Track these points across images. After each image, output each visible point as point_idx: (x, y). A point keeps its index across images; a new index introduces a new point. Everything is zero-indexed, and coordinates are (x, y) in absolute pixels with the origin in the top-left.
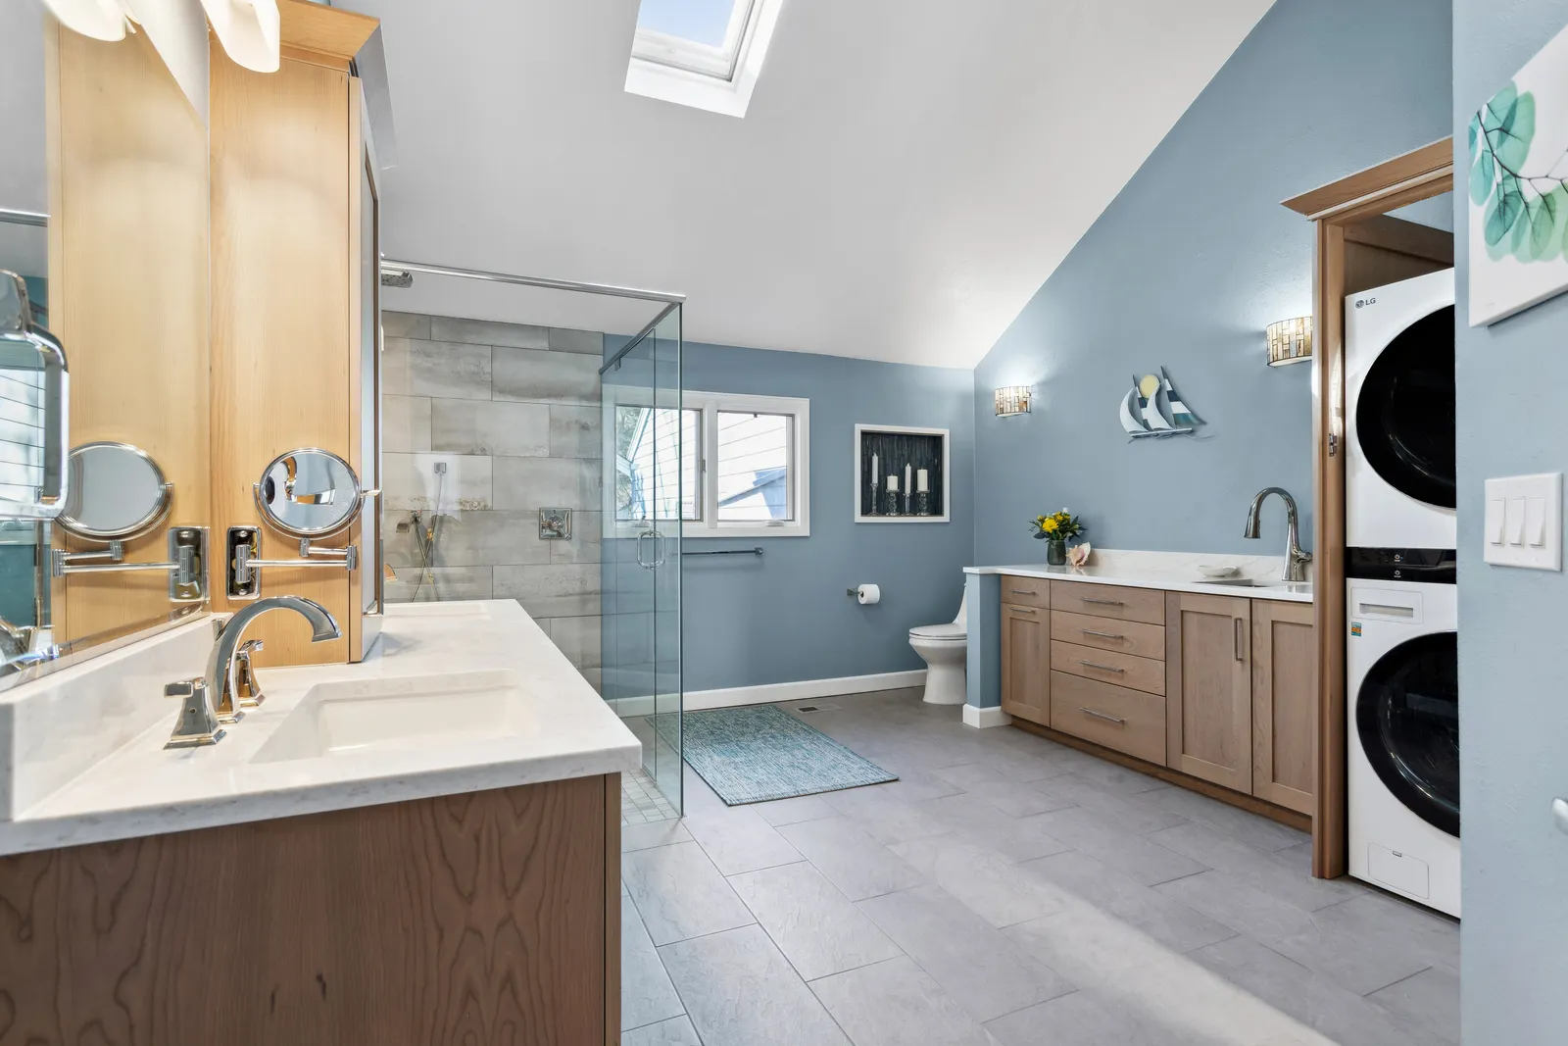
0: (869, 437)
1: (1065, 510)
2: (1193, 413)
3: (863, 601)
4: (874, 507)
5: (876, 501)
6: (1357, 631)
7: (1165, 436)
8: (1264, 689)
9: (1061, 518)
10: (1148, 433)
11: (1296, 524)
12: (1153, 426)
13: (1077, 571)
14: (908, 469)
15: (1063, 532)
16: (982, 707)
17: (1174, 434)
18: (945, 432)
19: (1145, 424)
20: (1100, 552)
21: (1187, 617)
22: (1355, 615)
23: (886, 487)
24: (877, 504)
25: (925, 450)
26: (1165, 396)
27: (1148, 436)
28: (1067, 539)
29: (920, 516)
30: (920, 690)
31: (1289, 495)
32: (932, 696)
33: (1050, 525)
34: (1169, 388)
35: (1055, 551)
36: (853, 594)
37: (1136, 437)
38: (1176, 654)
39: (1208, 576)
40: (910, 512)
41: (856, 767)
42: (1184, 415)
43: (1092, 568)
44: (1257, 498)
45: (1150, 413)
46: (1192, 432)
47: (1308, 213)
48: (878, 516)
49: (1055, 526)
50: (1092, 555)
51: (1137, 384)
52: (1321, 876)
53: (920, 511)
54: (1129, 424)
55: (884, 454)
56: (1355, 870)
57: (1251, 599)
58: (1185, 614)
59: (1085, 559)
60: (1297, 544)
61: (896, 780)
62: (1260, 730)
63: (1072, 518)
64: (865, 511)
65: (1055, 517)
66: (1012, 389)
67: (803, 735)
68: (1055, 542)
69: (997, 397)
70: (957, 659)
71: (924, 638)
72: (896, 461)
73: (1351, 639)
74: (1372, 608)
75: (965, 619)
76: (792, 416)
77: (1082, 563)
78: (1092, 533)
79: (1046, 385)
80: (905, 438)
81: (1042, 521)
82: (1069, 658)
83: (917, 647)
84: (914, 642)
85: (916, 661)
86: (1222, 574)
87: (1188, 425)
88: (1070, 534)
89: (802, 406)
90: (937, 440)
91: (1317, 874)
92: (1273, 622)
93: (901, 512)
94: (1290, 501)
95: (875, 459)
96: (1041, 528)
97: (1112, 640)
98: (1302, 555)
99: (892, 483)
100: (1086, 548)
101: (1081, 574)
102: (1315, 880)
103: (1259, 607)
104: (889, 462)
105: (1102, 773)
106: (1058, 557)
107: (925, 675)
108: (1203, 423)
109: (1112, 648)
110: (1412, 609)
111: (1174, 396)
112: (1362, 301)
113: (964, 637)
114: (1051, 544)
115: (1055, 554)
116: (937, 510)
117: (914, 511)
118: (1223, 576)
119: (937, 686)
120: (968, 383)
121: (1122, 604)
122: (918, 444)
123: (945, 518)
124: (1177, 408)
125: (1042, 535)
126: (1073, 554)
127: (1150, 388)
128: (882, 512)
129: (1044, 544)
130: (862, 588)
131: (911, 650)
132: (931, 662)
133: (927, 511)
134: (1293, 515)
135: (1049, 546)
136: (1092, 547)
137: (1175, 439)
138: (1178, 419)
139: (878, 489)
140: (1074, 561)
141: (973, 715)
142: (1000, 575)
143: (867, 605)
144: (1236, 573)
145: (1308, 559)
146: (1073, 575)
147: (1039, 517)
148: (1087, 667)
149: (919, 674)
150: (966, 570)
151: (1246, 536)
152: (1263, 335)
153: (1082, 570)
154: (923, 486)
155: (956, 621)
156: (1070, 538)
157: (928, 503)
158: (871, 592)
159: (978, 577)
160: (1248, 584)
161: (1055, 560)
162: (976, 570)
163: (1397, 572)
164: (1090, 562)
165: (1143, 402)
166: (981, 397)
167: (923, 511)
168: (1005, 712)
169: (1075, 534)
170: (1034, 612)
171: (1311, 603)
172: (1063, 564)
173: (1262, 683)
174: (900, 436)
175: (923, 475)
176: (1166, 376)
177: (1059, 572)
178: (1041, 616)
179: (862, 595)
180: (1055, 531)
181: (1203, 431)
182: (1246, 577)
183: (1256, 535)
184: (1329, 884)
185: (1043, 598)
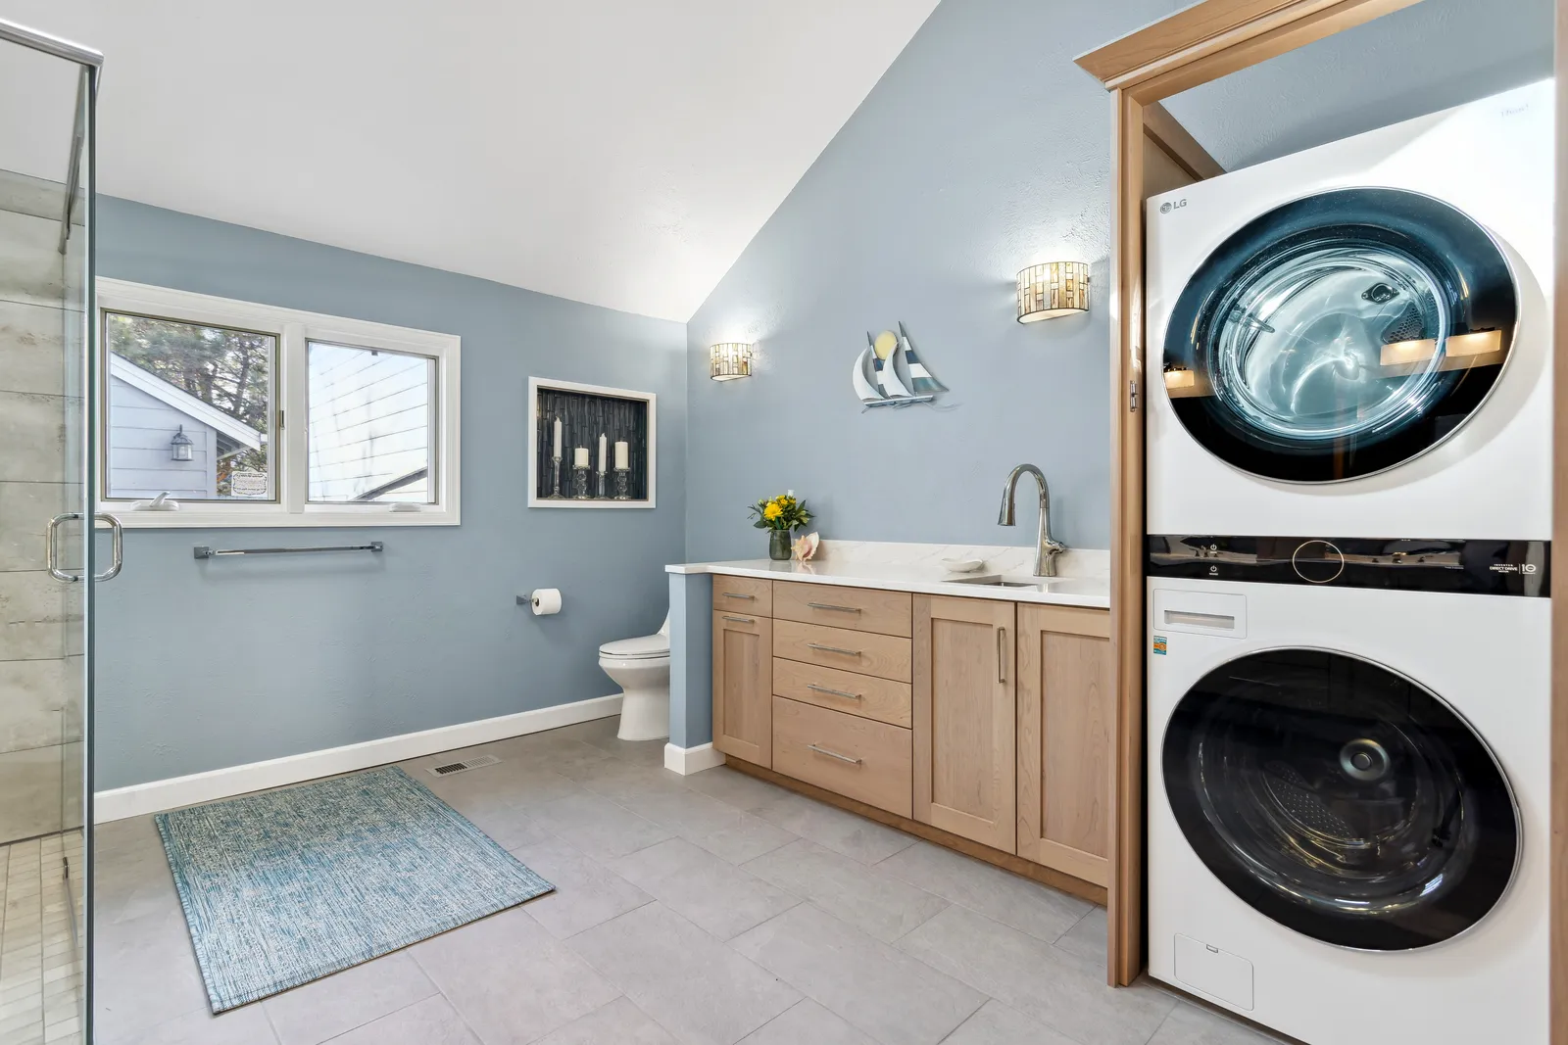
0: (550, 397)
1: (790, 493)
2: (934, 379)
3: (538, 611)
4: (557, 488)
5: (556, 479)
6: (1161, 648)
7: (902, 404)
8: (1030, 719)
9: (785, 503)
10: (883, 401)
11: (1047, 507)
12: (890, 392)
13: (803, 566)
14: (603, 440)
15: (788, 519)
16: (687, 748)
17: (913, 402)
18: (650, 397)
19: (881, 390)
20: (829, 543)
21: (939, 626)
22: (1157, 627)
23: (573, 462)
24: (561, 484)
25: (627, 416)
26: (903, 358)
27: (883, 405)
28: (792, 529)
29: (618, 500)
30: (613, 721)
31: (1042, 475)
32: (627, 732)
33: (773, 511)
34: (908, 348)
35: (779, 543)
36: (524, 602)
37: (871, 406)
38: (924, 677)
39: (953, 572)
40: (606, 495)
41: (490, 873)
42: (923, 380)
43: (818, 563)
44: (1012, 475)
45: (886, 377)
46: (932, 400)
47: (1105, 77)
48: (560, 498)
49: (779, 513)
50: (820, 547)
51: (871, 342)
52: (1119, 984)
53: (618, 494)
54: (863, 390)
55: (571, 419)
56: (1158, 968)
57: (1016, 603)
58: (935, 623)
59: (813, 552)
60: (1049, 533)
61: (552, 891)
62: (1026, 771)
63: (798, 503)
64: (543, 492)
65: (779, 501)
66: (730, 345)
67: (425, 819)
68: (778, 532)
69: (712, 355)
70: (659, 681)
71: (619, 657)
72: (587, 429)
73: (1154, 659)
74: (1176, 617)
75: (668, 632)
76: (435, 359)
77: (809, 557)
78: (820, 522)
79: (769, 344)
80: (599, 402)
81: (764, 506)
82: (794, 680)
83: (607, 669)
84: (605, 663)
85: (608, 685)
86: (968, 569)
87: (926, 391)
88: (795, 523)
89: (449, 347)
90: (640, 407)
91: (1113, 982)
92: (1042, 631)
93: (592, 494)
94: (1042, 483)
95: (558, 425)
96: (763, 514)
97: (847, 657)
98: (1056, 545)
99: (582, 457)
100: (814, 539)
101: (809, 571)
102: (1111, 990)
103: (1025, 614)
104: (577, 429)
105: (834, 831)
106: (782, 550)
107: (622, 700)
108: (944, 389)
109: (845, 666)
110: (1233, 618)
111: (912, 357)
112: (1168, 204)
113: (666, 654)
114: (773, 534)
115: (779, 548)
116: (639, 493)
117: (611, 494)
118: (968, 572)
119: (635, 718)
120: (679, 339)
121: (859, 611)
122: (616, 411)
123: (651, 502)
124: (916, 371)
125: (764, 523)
126: (799, 546)
127: (885, 347)
128: (568, 492)
129: (765, 534)
130: (538, 594)
131: (601, 673)
132: (627, 687)
133: (627, 493)
134: (1045, 496)
135: (772, 537)
136: (821, 537)
137: (915, 408)
138: (918, 385)
139: (562, 464)
140: (800, 555)
141: (677, 758)
142: (712, 574)
143: (543, 616)
144: (982, 568)
145: (1061, 550)
146: (799, 573)
147: (761, 501)
148: (817, 692)
149: (615, 700)
150: (669, 568)
151: (1000, 522)
152: (1012, 286)
153: (809, 566)
154: (622, 462)
155: (662, 631)
156: (796, 527)
157: (628, 484)
158: (549, 599)
159: (683, 579)
160: (997, 582)
161: (779, 554)
162: (680, 569)
163: (1214, 569)
164: (818, 557)
165: (879, 365)
166: (694, 355)
167: (622, 494)
168: (716, 749)
169: (801, 522)
170: (753, 622)
171: (1108, 609)
172: (787, 559)
173: (1029, 710)
174: (593, 398)
175: (622, 449)
176: (904, 333)
177: (784, 569)
178: (760, 627)
179: (537, 604)
180: (778, 518)
181: (944, 399)
182: (992, 572)
183: (1011, 522)
184: (1127, 994)
185: (763, 605)
